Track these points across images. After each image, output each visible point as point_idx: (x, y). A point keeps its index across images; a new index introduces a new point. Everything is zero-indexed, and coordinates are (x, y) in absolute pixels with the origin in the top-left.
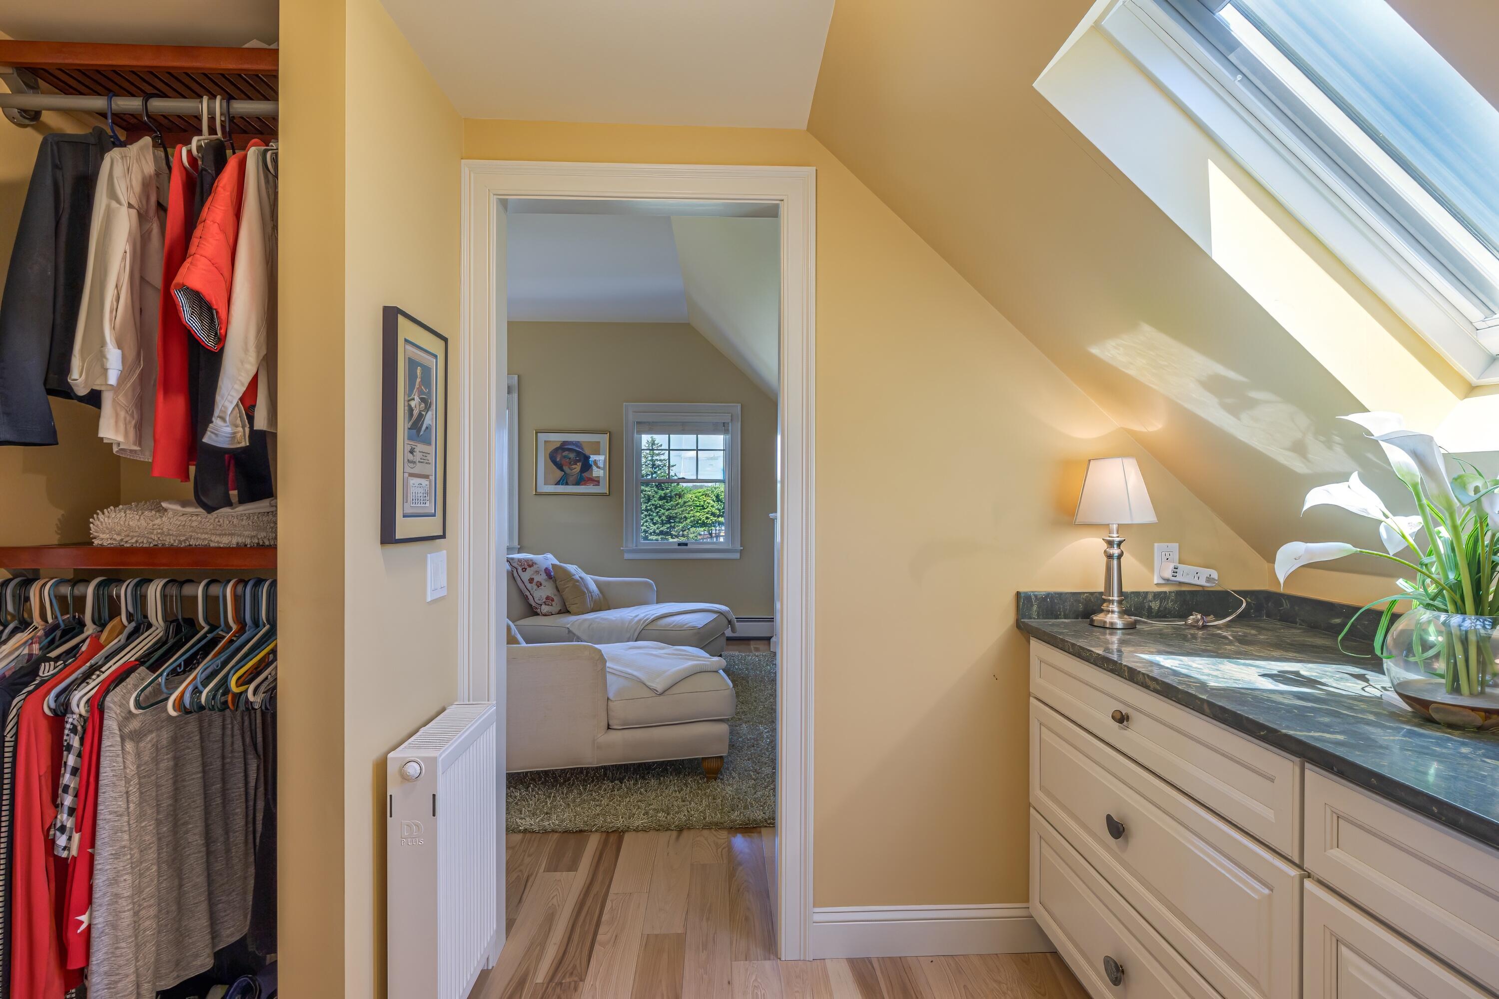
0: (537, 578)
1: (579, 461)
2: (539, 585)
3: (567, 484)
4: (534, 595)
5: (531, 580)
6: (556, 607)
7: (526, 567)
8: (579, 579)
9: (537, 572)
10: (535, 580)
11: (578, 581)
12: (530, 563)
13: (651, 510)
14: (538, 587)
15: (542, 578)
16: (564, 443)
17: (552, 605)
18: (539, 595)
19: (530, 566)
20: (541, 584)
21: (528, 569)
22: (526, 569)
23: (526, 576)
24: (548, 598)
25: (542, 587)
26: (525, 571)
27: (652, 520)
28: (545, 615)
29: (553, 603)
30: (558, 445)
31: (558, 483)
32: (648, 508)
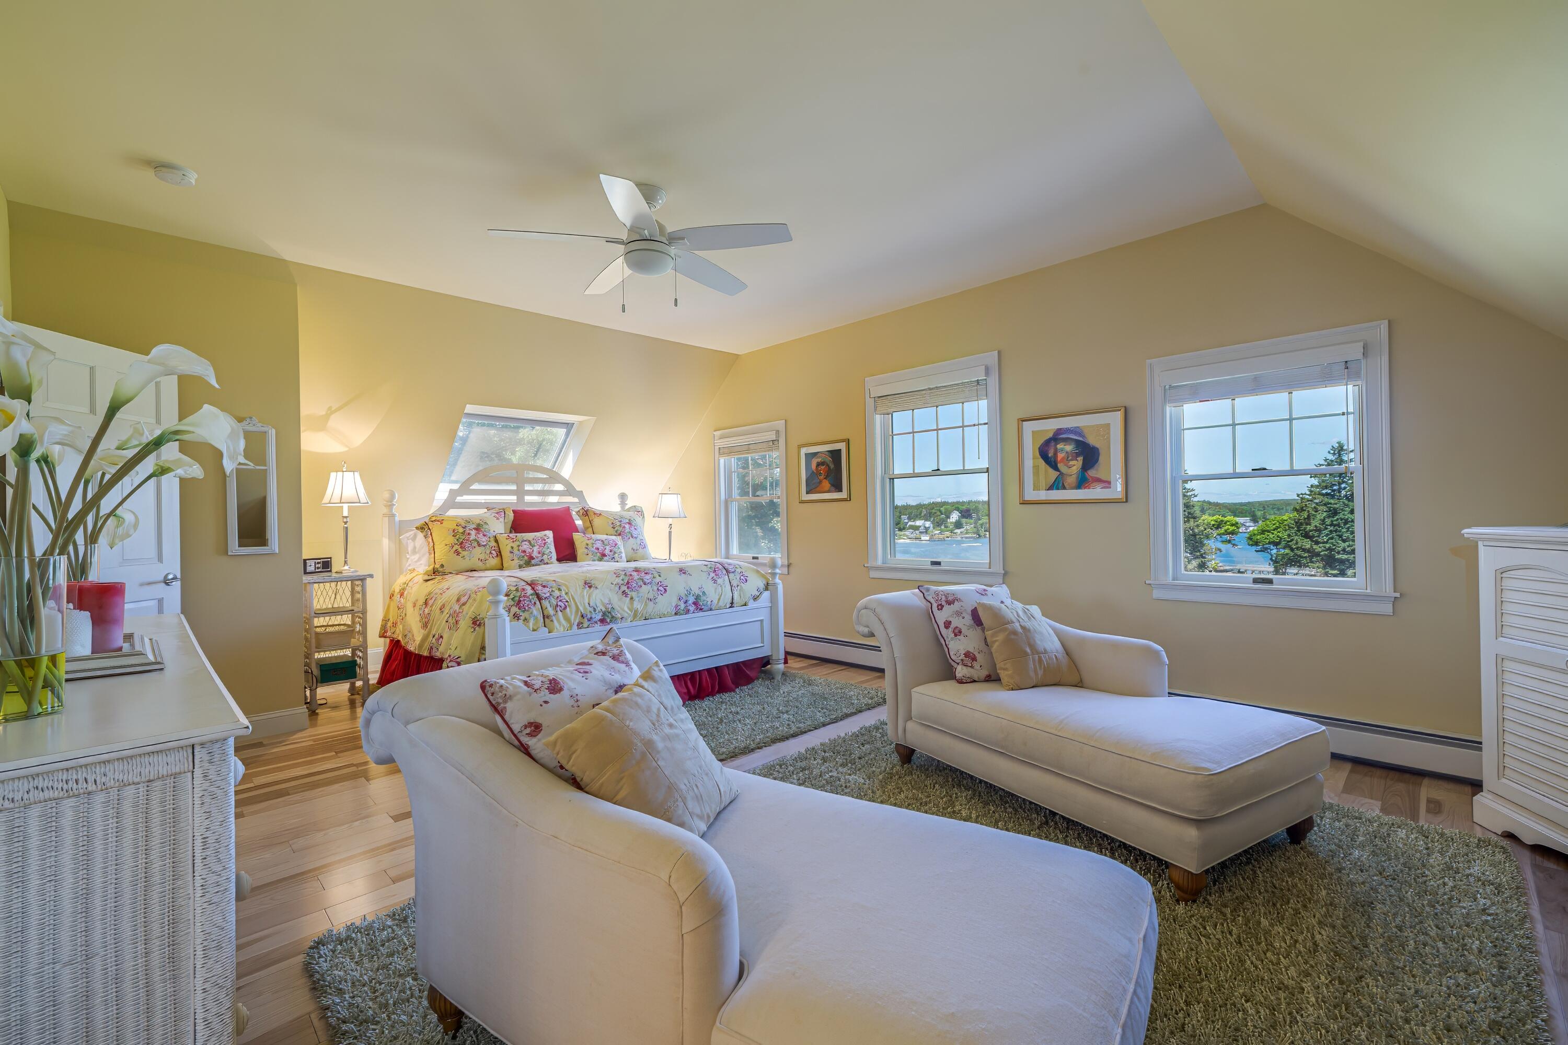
0: (956, 622)
1: (1077, 455)
2: (958, 632)
3: (1064, 488)
4: (949, 646)
5: (947, 624)
6: (979, 671)
7: (944, 603)
8: (1020, 630)
9: (958, 614)
10: (953, 626)
11: (1015, 633)
12: (950, 598)
13: (1338, 525)
14: (956, 635)
15: (964, 622)
16: (1059, 432)
17: (972, 667)
18: (957, 647)
19: (949, 603)
20: (960, 632)
21: (946, 607)
22: (942, 606)
23: (941, 617)
24: (967, 654)
25: (961, 637)
26: (941, 609)
27: (1340, 536)
28: (961, 682)
29: (975, 664)
30: (1050, 435)
31: (1050, 488)
32: (1334, 522)
